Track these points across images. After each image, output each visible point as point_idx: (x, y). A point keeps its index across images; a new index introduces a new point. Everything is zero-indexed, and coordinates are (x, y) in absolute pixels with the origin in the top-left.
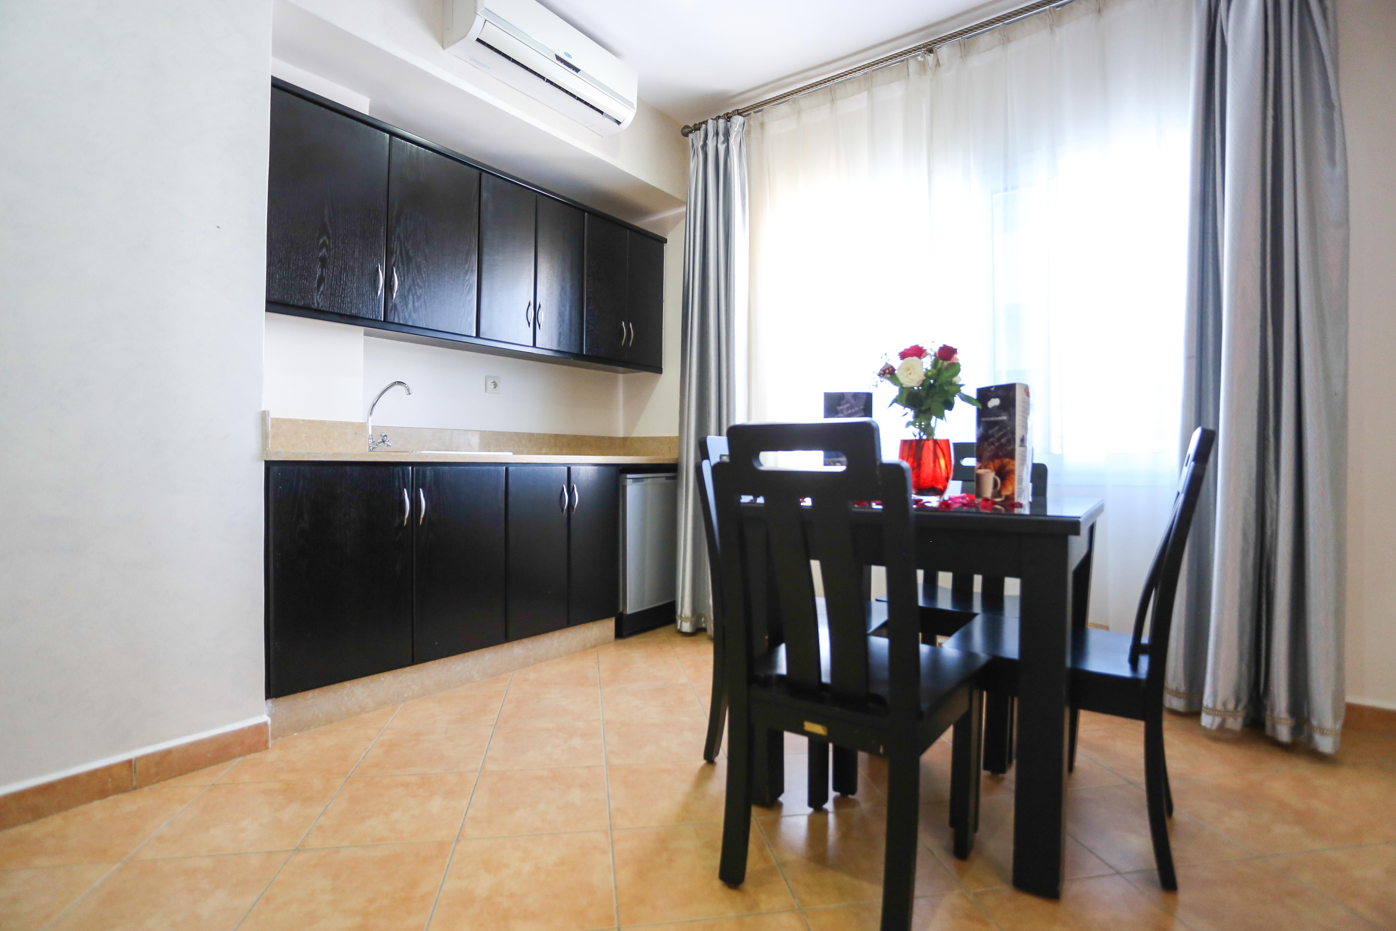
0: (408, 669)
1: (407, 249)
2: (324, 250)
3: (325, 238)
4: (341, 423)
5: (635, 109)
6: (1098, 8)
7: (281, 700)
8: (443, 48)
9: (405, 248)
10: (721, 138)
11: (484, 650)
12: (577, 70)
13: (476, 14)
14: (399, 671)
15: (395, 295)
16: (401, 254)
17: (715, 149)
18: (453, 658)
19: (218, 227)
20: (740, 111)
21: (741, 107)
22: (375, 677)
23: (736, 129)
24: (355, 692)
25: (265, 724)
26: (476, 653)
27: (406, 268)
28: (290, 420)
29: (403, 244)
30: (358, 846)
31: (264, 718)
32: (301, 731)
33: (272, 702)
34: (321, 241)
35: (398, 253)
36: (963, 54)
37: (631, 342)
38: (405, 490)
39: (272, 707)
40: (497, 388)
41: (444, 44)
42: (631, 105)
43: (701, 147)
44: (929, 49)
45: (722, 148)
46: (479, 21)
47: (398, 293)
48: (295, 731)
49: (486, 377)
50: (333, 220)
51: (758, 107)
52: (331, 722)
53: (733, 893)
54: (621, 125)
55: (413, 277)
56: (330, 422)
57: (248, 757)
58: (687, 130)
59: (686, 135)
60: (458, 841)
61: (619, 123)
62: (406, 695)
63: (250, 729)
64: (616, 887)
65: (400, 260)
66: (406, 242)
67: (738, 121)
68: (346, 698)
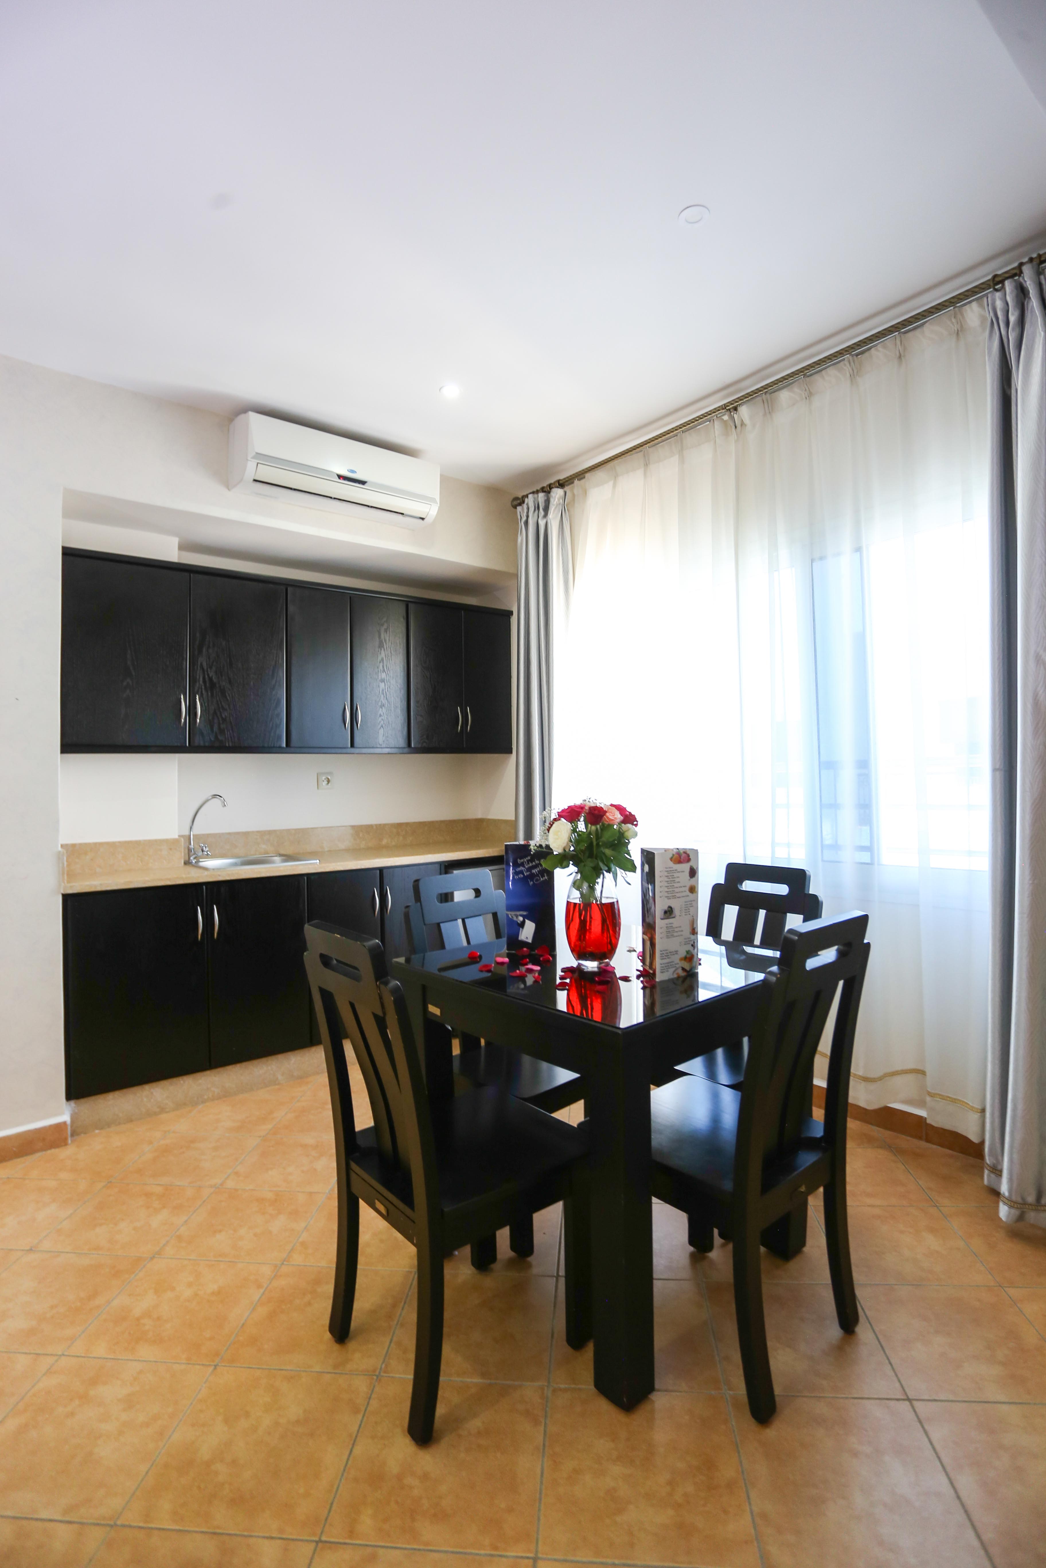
0: (208, 1072)
1: (210, 676)
2: (128, 691)
3: (129, 680)
4: (156, 841)
5: (437, 504)
6: (898, 354)
7: (82, 1100)
8: (229, 490)
9: (208, 675)
10: (542, 513)
11: (290, 1053)
12: (363, 483)
13: (247, 460)
14: (198, 1075)
15: (198, 720)
16: (204, 681)
17: (536, 525)
18: (256, 1062)
19: (17, 699)
20: (561, 482)
21: (562, 476)
22: (175, 1080)
23: (555, 503)
24: (154, 1094)
25: (65, 1123)
26: (280, 1057)
27: (209, 694)
28: (108, 844)
29: (206, 673)
30: (75, 1253)
31: (65, 1117)
32: (101, 1128)
33: (75, 1103)
34: (125, 684)
35: (201, 682)
36: (767, 411)
37: (469, 727)
38: (199, 908)
39: (75, 1107)
40: (330, 784)
41: (228, 486)
42: (433, 500)
43: (524, 524)
44: (732, 408)
45: (542, 523)
46: (251, 465)
47: (203, 719)
48: (97, 1129)
49: (317, 774)
50: (136, 663)
51: (581, 475)
52: (131, 1121)
53: (336, 1347)
54: (425, 520)
55: (217, 701)
56: (145, 841)
57: (49, 1152)
58: (515, 503)
59: (515, 507)
60: (152, 1258)
61: (423, 519)
62: (206, 1097)
63: (51, 1126)
64: (243, 1324)
65: (203, 687)
66: (209, 670)
67: (557, 493)
68: (145, 1099)
